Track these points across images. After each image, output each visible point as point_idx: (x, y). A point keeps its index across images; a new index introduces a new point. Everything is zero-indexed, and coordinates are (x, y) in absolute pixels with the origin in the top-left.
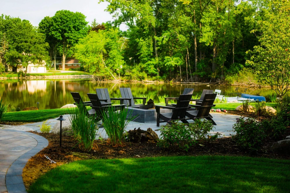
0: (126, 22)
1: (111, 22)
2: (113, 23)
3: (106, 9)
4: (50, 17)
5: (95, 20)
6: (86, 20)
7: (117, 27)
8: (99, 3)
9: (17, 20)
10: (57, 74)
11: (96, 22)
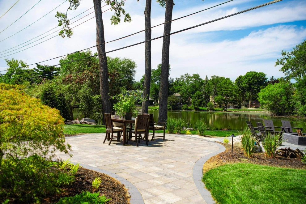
0: (295, 78)
1: (284, 78)
2: (285, 78)
3: (280, 69)
4: (243, 76)
5: (273, 77)
6: (267, 77)
7: (288, 81)
8: (275, 66)
9: (222, 78)
10: (246, 110)
11: (274, 78)
